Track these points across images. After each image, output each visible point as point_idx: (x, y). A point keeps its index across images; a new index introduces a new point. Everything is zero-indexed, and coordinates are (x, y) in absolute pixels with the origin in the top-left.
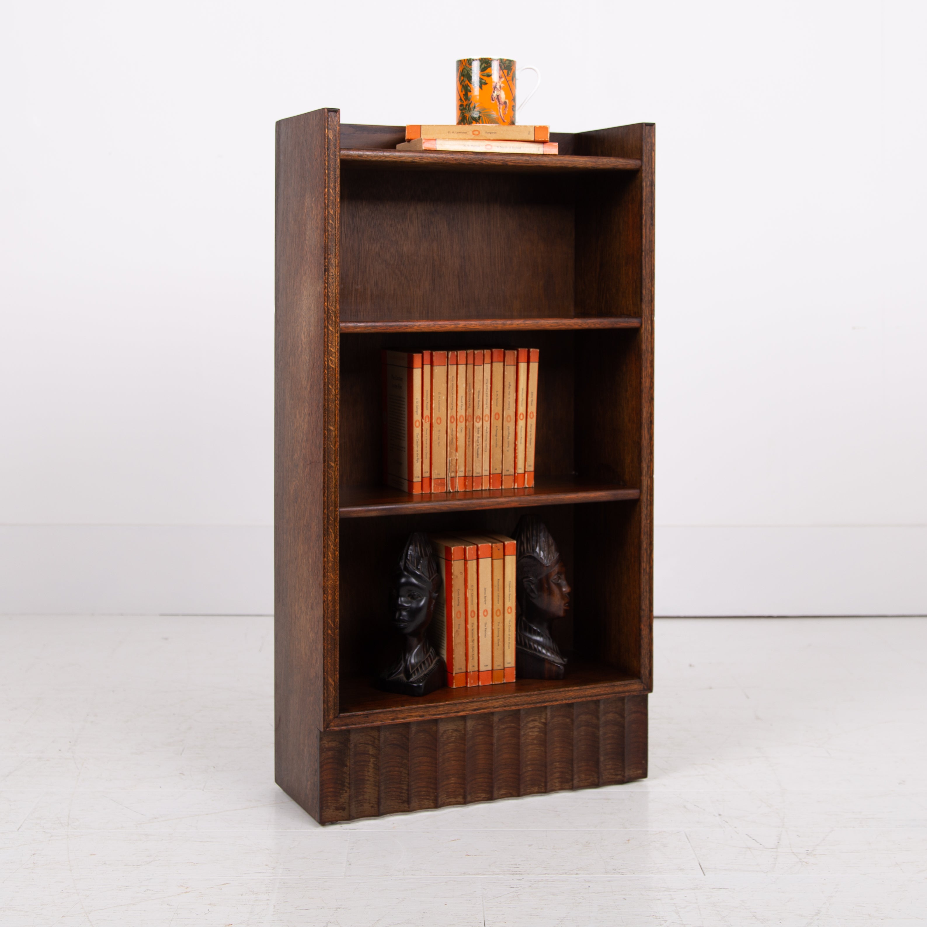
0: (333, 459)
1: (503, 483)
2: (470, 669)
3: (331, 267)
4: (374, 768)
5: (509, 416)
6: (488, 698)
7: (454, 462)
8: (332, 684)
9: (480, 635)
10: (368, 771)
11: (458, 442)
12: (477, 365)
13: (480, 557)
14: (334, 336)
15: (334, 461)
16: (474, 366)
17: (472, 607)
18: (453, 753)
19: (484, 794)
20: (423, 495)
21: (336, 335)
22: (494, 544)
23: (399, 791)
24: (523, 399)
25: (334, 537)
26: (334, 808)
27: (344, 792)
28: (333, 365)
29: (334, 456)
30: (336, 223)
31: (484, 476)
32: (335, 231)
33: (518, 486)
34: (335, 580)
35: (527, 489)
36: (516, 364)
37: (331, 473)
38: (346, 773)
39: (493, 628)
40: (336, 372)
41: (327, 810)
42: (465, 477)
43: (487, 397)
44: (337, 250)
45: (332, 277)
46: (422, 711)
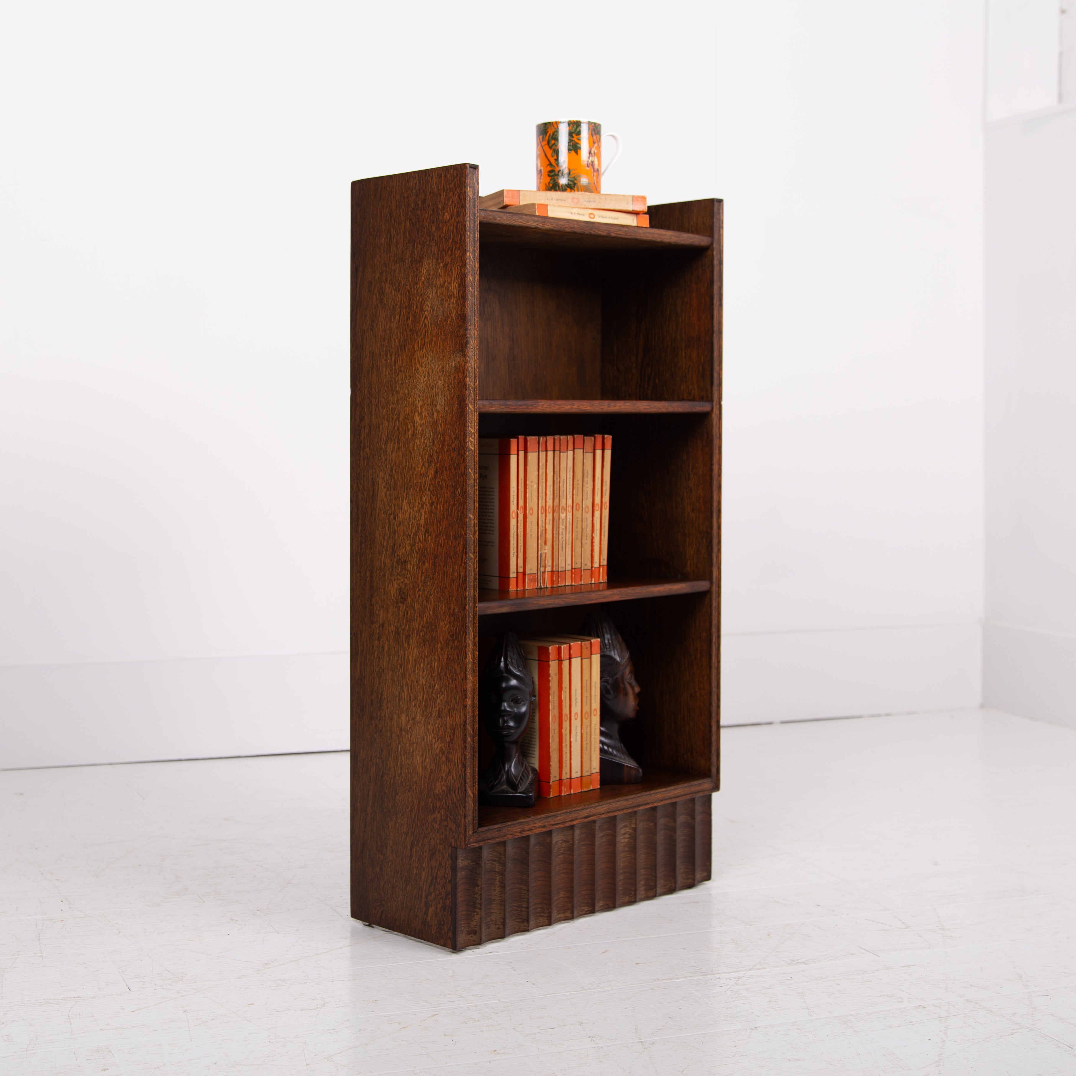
0: (473, 550)
1: (582, 578)
2: (564, 777)
3: (471, 340)
4: (500, 886)
5: (587, 507)
6: (596, 805)
7: (544, 555)
8: (471, 797)
9: (572, 739)
10: (495, 890)
11: (547, 534)
12: (563, 452)
13: (572, 656)
14: (473, 415)
15: (473, 552)
16: (560, 452)
17: (566, 711)
18: (562, 865)
19: (586, 907)
20: (518, 591)
21: (475, 415)
22: (583, 643)
23: (519, 909)
24: (598, 488)
25: (473, 636)
26: (467, 932)
27: (476, 914)
28: (472, 447)
29: (473, 546)
30: (475, 291)
31: (568, 570)
32: (475, 299)
33: (594, 581)
34: (474, 683)
35: (602, 584)
36: (593, 451)
37: (471, 566)
38: (478, 893)
39: (583, 731)
40: (476, 455)
41: (461, 935)
42: (552, 571)
43: (570, 486)
44: (476, 320)
45: (472, 350)
46: (544, 821)
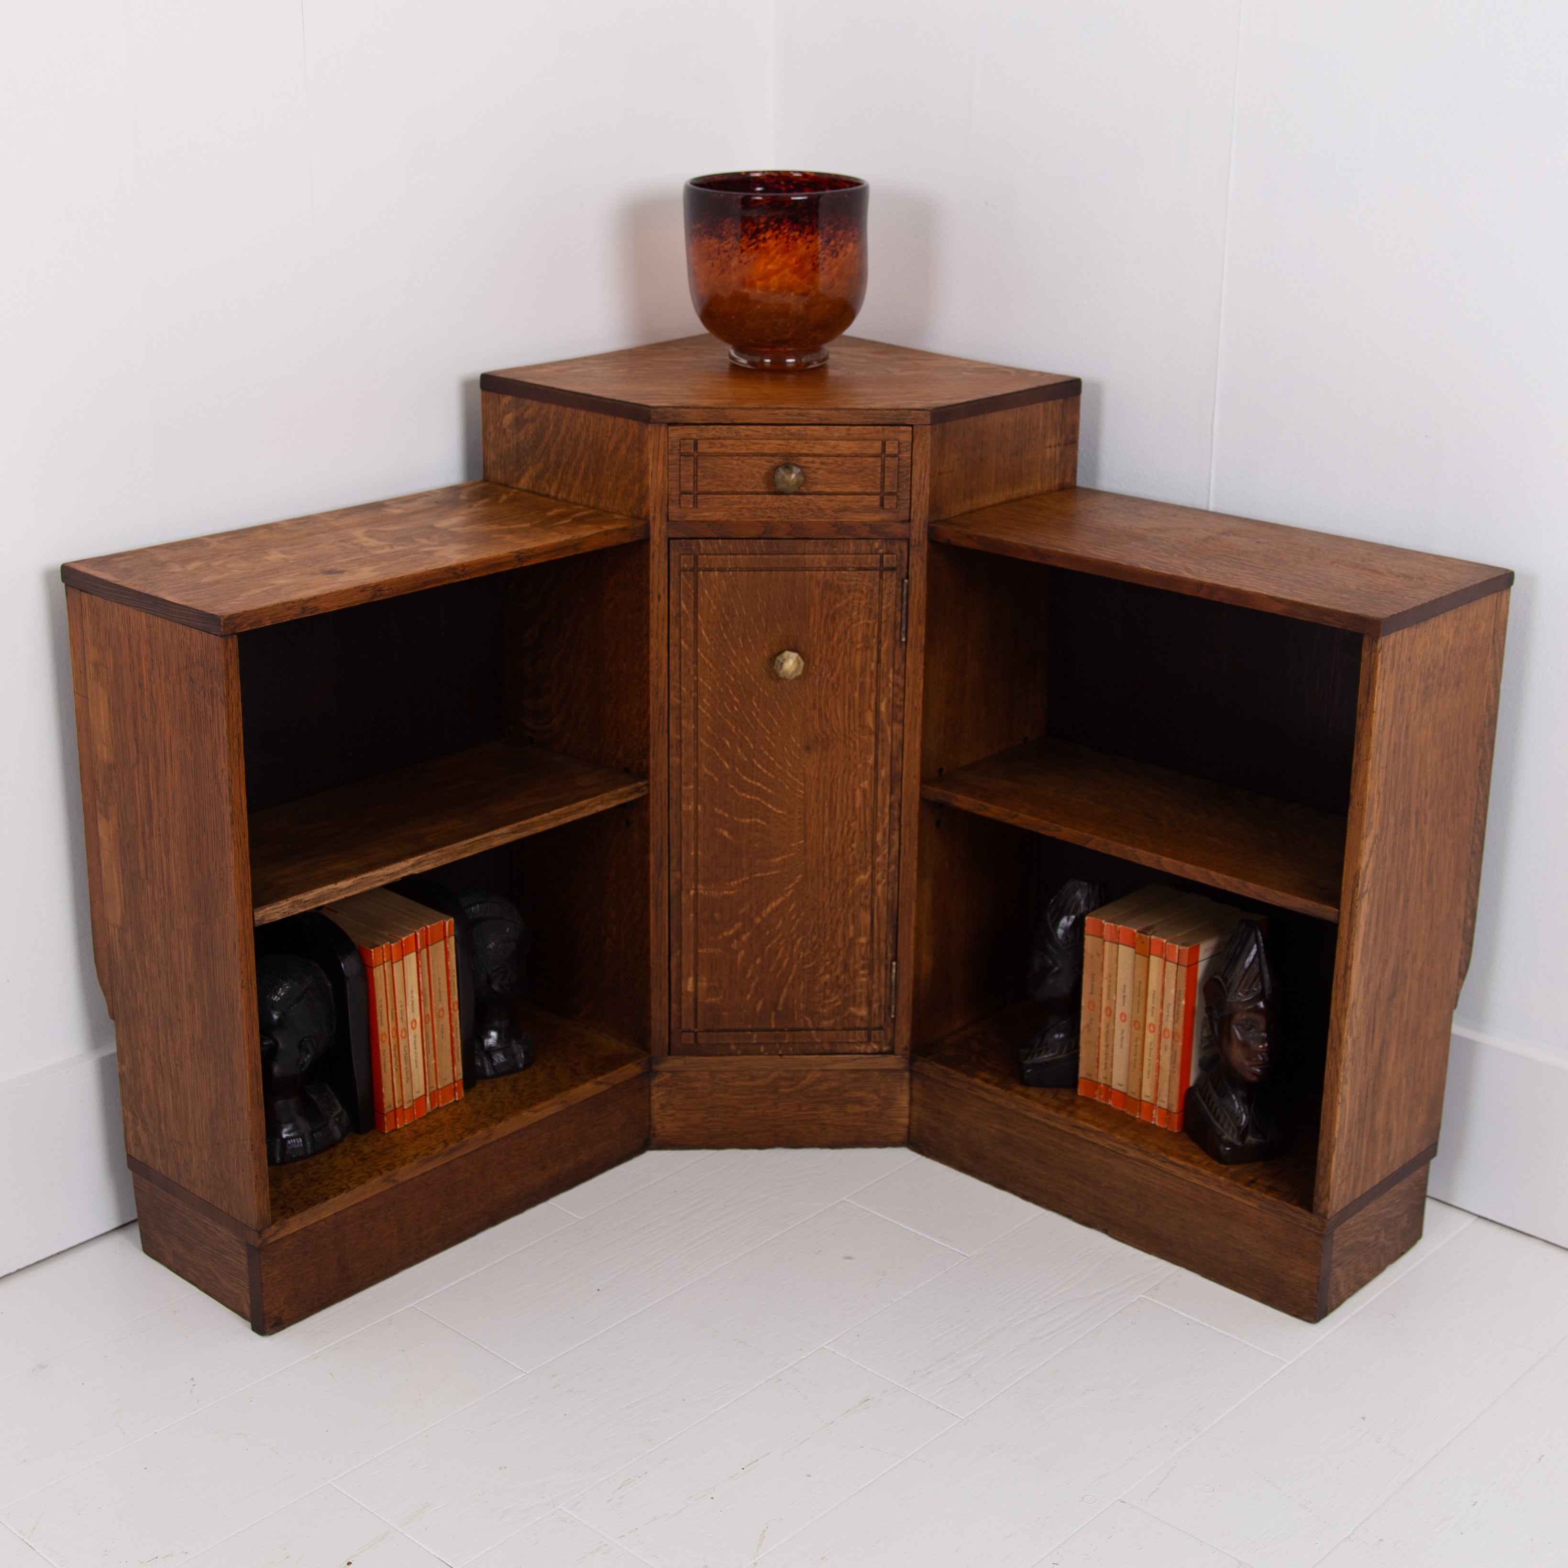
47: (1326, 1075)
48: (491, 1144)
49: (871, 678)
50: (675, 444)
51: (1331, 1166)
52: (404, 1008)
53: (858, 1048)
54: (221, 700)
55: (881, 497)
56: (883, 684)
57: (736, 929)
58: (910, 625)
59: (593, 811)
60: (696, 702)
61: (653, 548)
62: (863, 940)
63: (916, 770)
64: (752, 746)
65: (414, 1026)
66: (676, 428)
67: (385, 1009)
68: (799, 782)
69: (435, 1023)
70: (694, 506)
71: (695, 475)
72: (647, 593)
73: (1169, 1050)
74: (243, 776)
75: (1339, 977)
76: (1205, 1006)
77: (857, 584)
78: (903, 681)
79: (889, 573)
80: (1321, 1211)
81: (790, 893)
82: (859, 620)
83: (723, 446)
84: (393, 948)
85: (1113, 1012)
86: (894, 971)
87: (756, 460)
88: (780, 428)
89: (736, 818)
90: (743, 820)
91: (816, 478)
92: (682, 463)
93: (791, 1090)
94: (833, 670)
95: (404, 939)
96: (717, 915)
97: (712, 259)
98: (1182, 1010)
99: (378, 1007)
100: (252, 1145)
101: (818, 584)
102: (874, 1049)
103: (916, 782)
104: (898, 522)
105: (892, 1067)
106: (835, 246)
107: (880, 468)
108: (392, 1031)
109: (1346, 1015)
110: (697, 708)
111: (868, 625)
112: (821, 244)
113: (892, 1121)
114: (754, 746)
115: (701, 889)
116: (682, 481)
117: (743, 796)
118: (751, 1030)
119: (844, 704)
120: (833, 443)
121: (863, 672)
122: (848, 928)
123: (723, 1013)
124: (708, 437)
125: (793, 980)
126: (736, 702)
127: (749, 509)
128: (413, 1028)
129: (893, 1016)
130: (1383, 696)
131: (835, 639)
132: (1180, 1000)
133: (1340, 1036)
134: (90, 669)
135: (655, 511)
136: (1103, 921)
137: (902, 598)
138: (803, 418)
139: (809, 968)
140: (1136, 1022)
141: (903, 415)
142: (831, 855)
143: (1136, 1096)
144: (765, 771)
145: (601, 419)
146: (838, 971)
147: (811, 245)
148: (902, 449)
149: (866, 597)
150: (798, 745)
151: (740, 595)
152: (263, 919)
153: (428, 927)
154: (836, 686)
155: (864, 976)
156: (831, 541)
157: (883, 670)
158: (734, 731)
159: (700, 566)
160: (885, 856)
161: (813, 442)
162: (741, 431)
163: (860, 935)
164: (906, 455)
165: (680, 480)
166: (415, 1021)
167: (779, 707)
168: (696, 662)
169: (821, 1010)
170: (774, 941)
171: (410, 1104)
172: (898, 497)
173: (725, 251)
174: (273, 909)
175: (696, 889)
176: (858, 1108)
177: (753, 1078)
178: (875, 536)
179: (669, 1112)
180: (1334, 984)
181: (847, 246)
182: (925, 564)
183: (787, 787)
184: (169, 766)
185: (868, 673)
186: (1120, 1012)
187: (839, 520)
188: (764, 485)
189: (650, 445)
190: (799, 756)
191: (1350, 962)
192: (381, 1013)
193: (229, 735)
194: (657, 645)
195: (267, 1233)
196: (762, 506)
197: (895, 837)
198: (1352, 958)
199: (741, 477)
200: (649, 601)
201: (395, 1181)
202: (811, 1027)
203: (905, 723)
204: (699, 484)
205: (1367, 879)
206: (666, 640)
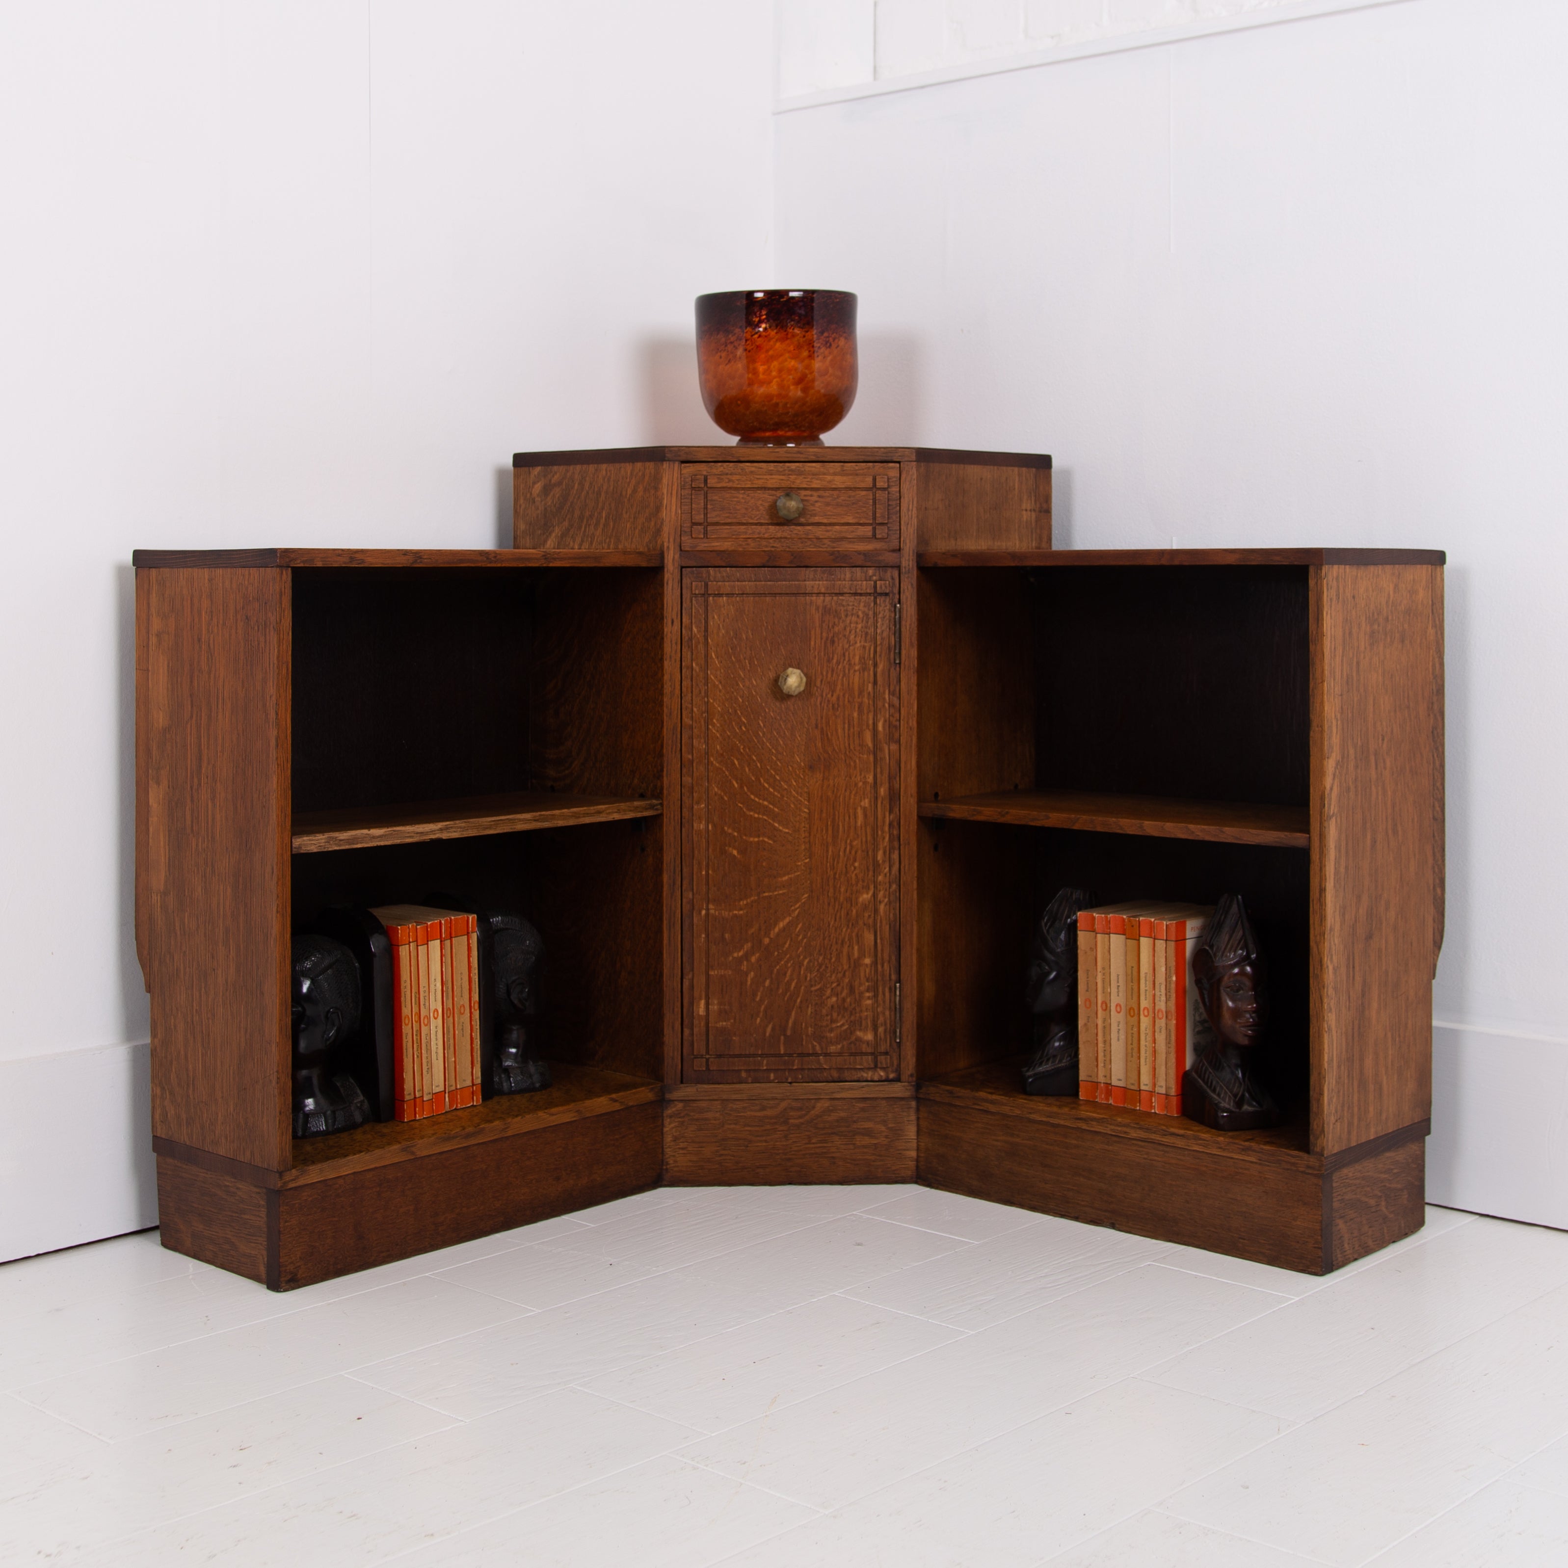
47: (1311, 1005)
48: (507, 1138)
49: (869, 699)
50: (687, 480)
51: (1323, 1100)
52: (427, 994)
53: (865, 1075)
54: (274, 627)
55: (873, 528)
56: (880, 704)
57: (745, 950)
58: (903, 648)
59: (610, 818)
60: (707, 723)
61: (667, 576)
62: (867, 961)
63: (913, 789)
64: (759, 765)
65: (436, 1016)
66: (688, 465)
67: (409, 991)
68: (803, 800)
69: (456, 1019)
70: (704, 536)
71: (706, 508)
72: (662, 618)
73: (1164, 1031)
74: (289, 703)
75: (1315, 902)
76: (1194, 979)
77: (853, 608)
78: (898, 702)
79: (883, 598)
80: (1318, 1149)
81: (797, 912)
82: (856, 643)
83: (730, 481)
84: (418, 931)
85: (1109, 1005)
86: (898, 993)
87: (759, 493)
88: (781, 464)
89: (744, 837)
90: (752, 839)
91: (814, 510)
92: (693, 497)
93: (801, 1120)
94: (833, 691)
95: (429, 923)
96: (727, 936)
97: (720, 351)
98: (1173, 986)
99: (402, 987)
100: (278, 1078)
101: (817, 608)
102: (881, 1076)
103: (913, 801)
104: (889, 551)
105: (899, 1095)
106: (828, 337)
107: (871, 501)
108: (415, 1015)
109: (1324, 938)
110: (708, 728)
111: (864, 647)
112: (816, 334)
113: (900, 1153)
114: (761, 765)
115: (712, 909)
116: (693, 513)
117: (751, 815)
118: (761, 1056)
119: (844, 723)
120: (829, 478)
121: (861, 692)
122: (853, 948)
123: (734, 1038)
124: (717, 473)
125: (801, 1002)
126: (744, 723)
127: (754, 539)
128: (435, 1018)
129: (898, 1041)
130: (1331, 623)
131: (835, 661)
132: (1171, 977)
133: (1321, 961)
134: (153, 640)
135: (669, 541)
136: (1094, 914)
137: (895, 622)
138: (802, 456)
139: (816, 991)
140: (1130, 1009)
141: (891, 453)
142: (835, 874)
143: (1135, 1088)
144: (771, 790)
145: (620, 468)
146: (844, 994)
147: (807, 334)
148: (891, 484)
149: (862, 621)
150: (802, 764)
151: (746, 620)
152: (300, 847)
153: (453, 918)
154: (836, 706)
155: (869, 998)
156: (829, 569)
157: (879, 691)
158: (742, 751)
159: (710, 592)
160: (886, 874)
161: (810, 477)
162: (746, 467)
163: (865, 957)
164: (895, 489)
165: (691, 513)
166: (436, 1010)
167: (783, 727)
168: (706, 684)
169: (828, 1035)
170: (783, 963)
171: (430, 1097)
172: (888, 528)
173: (731, 343)
174: (310, 840)
175: (708, 909)
176: (867, 1141)
177: (763, 1108)
178: (869, 564)
179: (682, 1145)
180: (1311, 909)
181: (839, 340)
182: (915, 590)
183: (792, 806)
184: (220, 710)
185: (866, 694)
186: (1115, 1004)
187: (836, 549)
188: (767, 517)
189: (665, 481)
190: (803, 775)
191: (1323, 883)
192: (405, 994)
193: (278, 662)
194: (670, 667)
195: (287, 1177)
196: (766, 536)
197: (895, 856)
198: (1326, 879)
199: (746, 509)
200: (663, 626)
201: (413, 1153)
202: (820, 1052)
203: (901, 743)
204: (709, 516)
205: (1333, 803)
206: (679, 663)
